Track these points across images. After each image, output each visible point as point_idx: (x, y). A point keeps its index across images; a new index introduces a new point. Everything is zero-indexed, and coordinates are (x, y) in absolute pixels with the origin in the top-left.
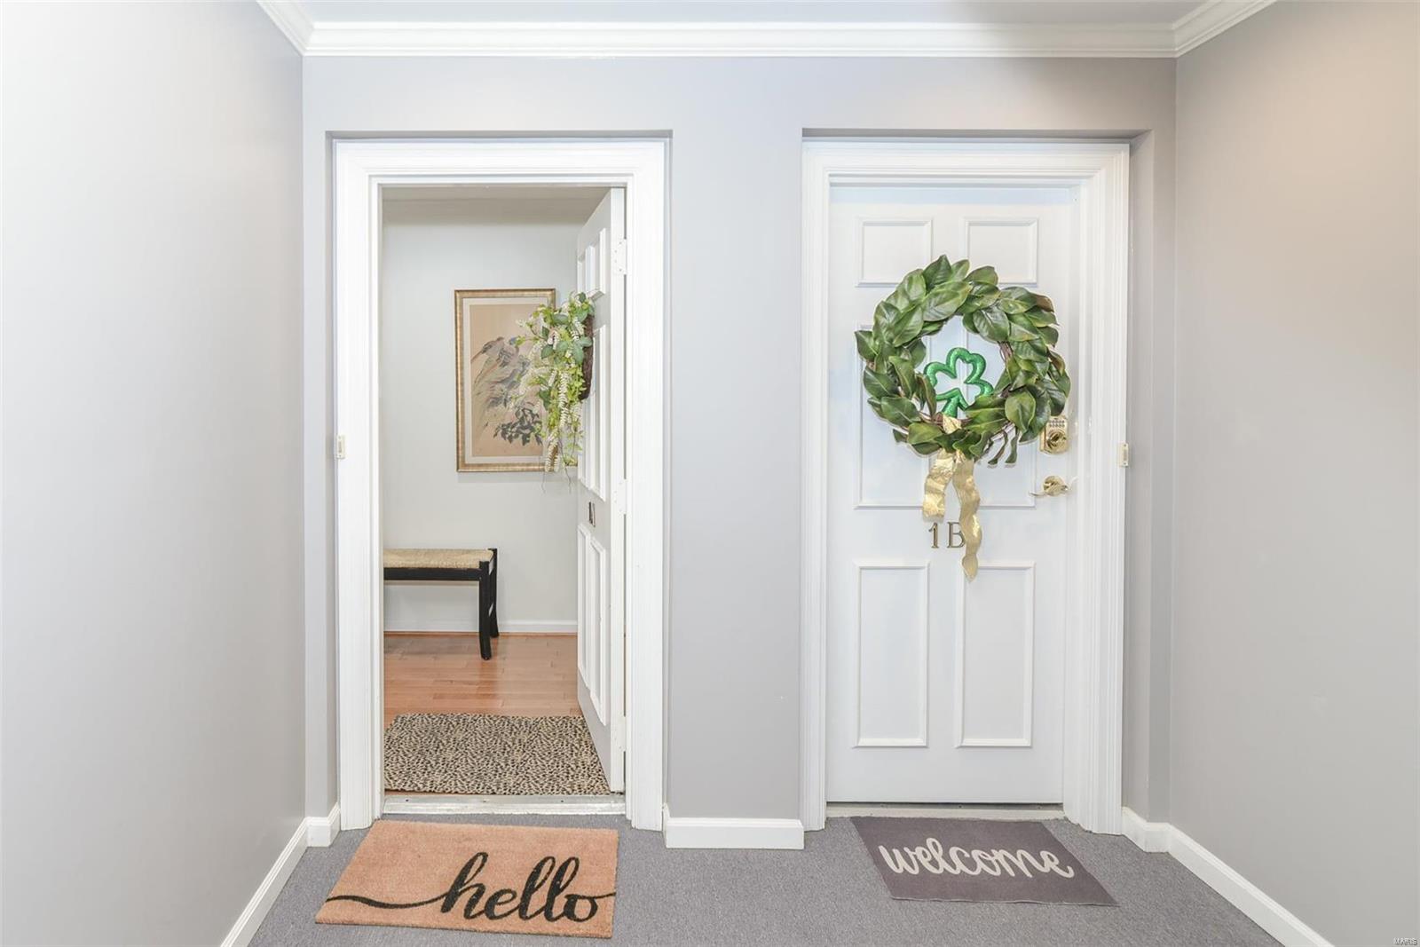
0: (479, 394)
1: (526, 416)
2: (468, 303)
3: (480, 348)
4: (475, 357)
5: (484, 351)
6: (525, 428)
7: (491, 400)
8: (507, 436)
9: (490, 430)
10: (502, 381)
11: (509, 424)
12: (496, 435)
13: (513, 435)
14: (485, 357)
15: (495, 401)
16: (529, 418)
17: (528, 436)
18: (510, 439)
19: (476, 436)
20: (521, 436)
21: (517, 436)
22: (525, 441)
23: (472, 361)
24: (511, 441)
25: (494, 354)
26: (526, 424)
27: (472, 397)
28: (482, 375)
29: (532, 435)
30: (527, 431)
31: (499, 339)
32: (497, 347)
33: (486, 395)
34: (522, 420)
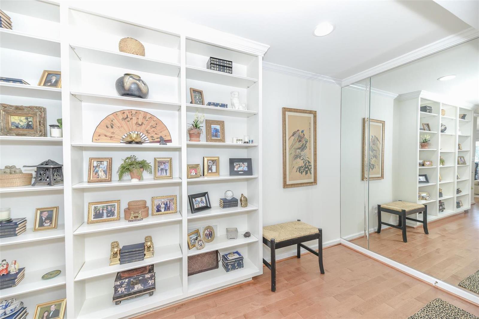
0: (291, 154)
1: (307, 163)
2: (288, 113)
3: (292, 134)
4: (290, 138)
5: (293, 135)
6: (306, 168)
7: (295, 157)
8: (301, 171)
9: (295, 170)
10: (299, 148)
11: (301, 167)
12: (297, 171)
13: (303, 171)
14: (293, 138)
15: (297, 157)
16: (308, 164)
17: (307, 171)
18: (302, 173)
19: (290, 172)
20: (305, 171)
21: (304, 171)
22: (306, 173)
23: (289, 139)
24: (302, 174)
25: (296, 136)
26: (307, 166)
27: (289, 155)
28: (292, 146)
29: (309, 171)
30: (307, 169)
31: (298, 130)
32: (297, 134)
33: (293, 154)
34: (305, 165)
